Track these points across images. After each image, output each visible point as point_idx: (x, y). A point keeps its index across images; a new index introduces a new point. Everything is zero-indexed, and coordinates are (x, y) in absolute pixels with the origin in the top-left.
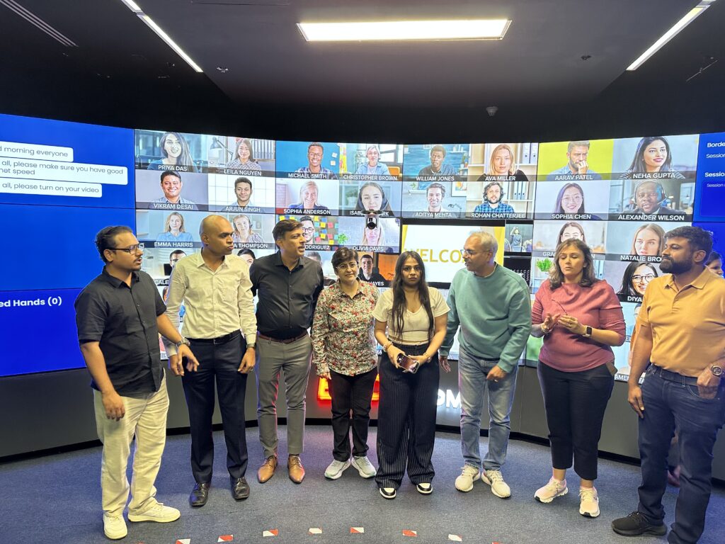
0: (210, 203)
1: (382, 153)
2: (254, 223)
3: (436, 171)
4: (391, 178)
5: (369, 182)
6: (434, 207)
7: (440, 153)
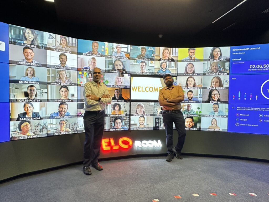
0: (47, 64)
1: (122, 48)
2: (68, 74)
3: (143, 56)
4: (126, 58)
5: (117, 59)
6: (143, 70)
7: (144, 50)
